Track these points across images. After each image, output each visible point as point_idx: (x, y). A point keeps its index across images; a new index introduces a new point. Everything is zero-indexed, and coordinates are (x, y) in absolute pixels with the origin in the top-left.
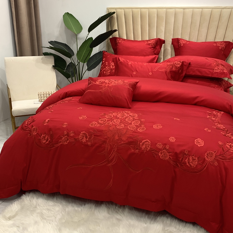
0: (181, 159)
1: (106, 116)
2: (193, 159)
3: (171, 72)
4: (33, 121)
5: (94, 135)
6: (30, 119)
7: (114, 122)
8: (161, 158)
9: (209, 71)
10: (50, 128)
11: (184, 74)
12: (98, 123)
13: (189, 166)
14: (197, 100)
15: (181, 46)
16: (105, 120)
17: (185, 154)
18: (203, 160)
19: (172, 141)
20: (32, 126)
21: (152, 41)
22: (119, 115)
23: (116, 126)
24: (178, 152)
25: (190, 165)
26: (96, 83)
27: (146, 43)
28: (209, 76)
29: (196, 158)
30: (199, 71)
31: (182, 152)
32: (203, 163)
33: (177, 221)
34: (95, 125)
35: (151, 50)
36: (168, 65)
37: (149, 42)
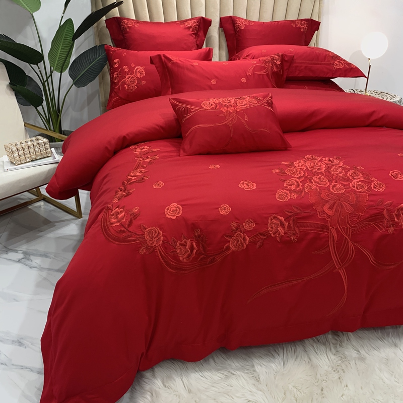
1: (289, 173)
4: (135, 216)
6: (118, 213)
7: (319, 183)
9: (327, 69)
10: (193, 224)
12: (290, 191)
15: (241, 30)
16: (297, 182)
20: (142, 228)
21: (193, 21)
23: (328, 189)
26: (203, 110)
27: (181, 26)
30: (310, 70)
34: (286, 196)
35: (192, 39)
36: (266, 62)
37: (186, 24)
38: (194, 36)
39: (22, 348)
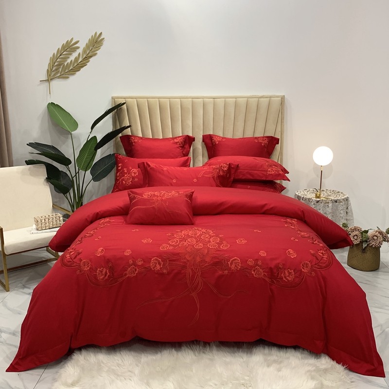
0: (276, 274)
1: (175, 236)
2: (290, 273)
3: (219, 177)
4: (79, 254)
5: (169, 261)
6: (71, 252)
7: (189, 242)
8: (255, 276)
9: (262, 174)
10: (108, 259)
11: (232, 178)
12: (170, 245)
13: (286, 281)
14: (265, 209)
15: (216, 144)
16: (177, 241)
17: (280, 268)
18: (299, 272)
19: (264, 255)
20: (81, 260)
22: (190, 233)
23: (193, 246)
24: (273, 267)
25: (287, 279)
26: (143, 198)
27: (171, 142)
28: (262, 179)
29: (292, 271)
30: (250, 174)
31: (277, 267)
32: (300, 275)
33: (276, 348)
34: (166, 248)
35: (179, 150)
36: (214, 169)
37: (175, 140)
38: (181, 148)
39: (14, 336)
